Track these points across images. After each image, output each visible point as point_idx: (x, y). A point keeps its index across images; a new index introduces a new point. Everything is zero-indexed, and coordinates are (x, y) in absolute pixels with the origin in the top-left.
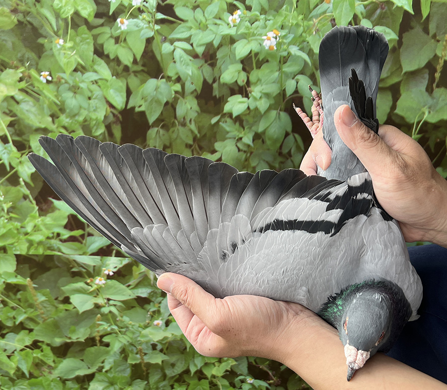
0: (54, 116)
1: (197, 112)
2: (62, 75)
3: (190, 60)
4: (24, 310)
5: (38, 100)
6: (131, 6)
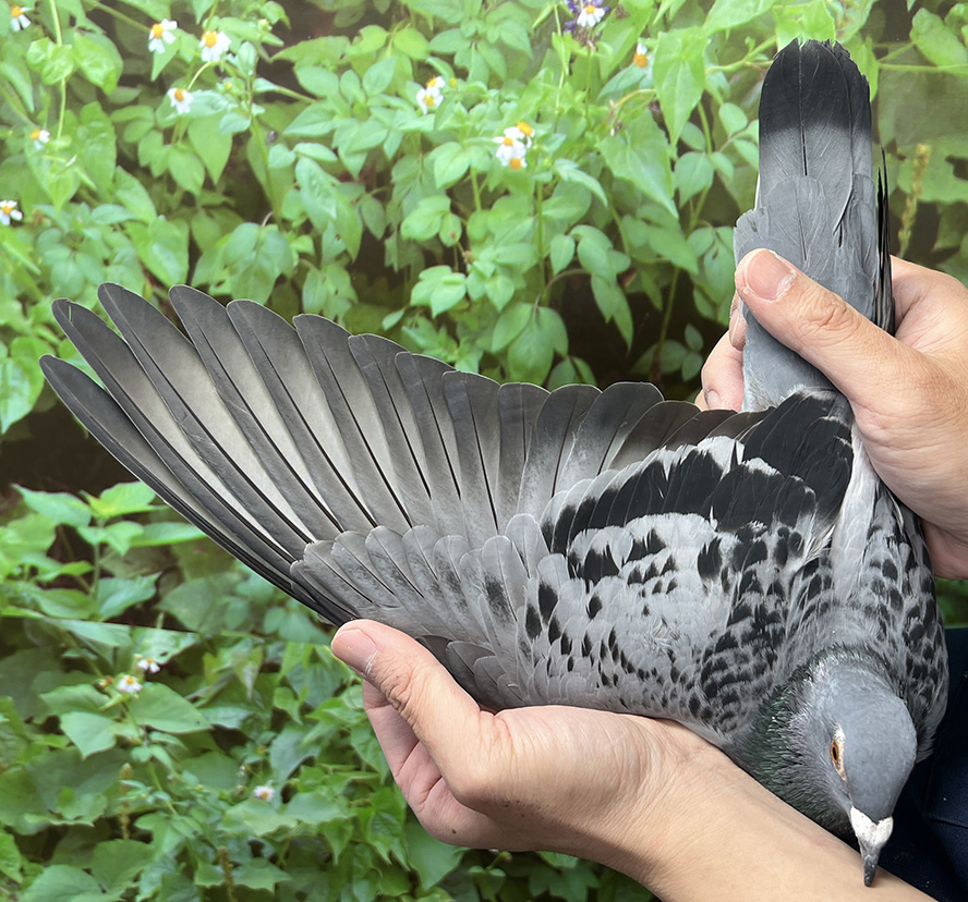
0: (25, 300)
1: (350, 301)
2: (45, 209)
3: (333, 185)
6: (198, 63)
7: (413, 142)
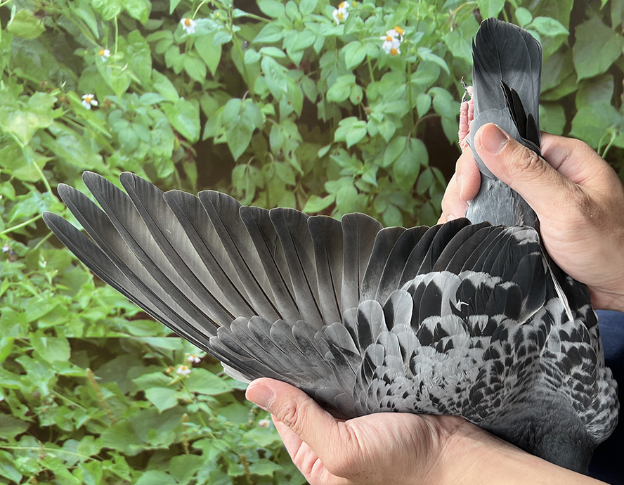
0: (104, 154)
1: (298, 141)
2: (111, 98)
3: (284, 72)
4: (85, 410)
5: (81, 133)
6: (198, 2)
7: (332, 43)
